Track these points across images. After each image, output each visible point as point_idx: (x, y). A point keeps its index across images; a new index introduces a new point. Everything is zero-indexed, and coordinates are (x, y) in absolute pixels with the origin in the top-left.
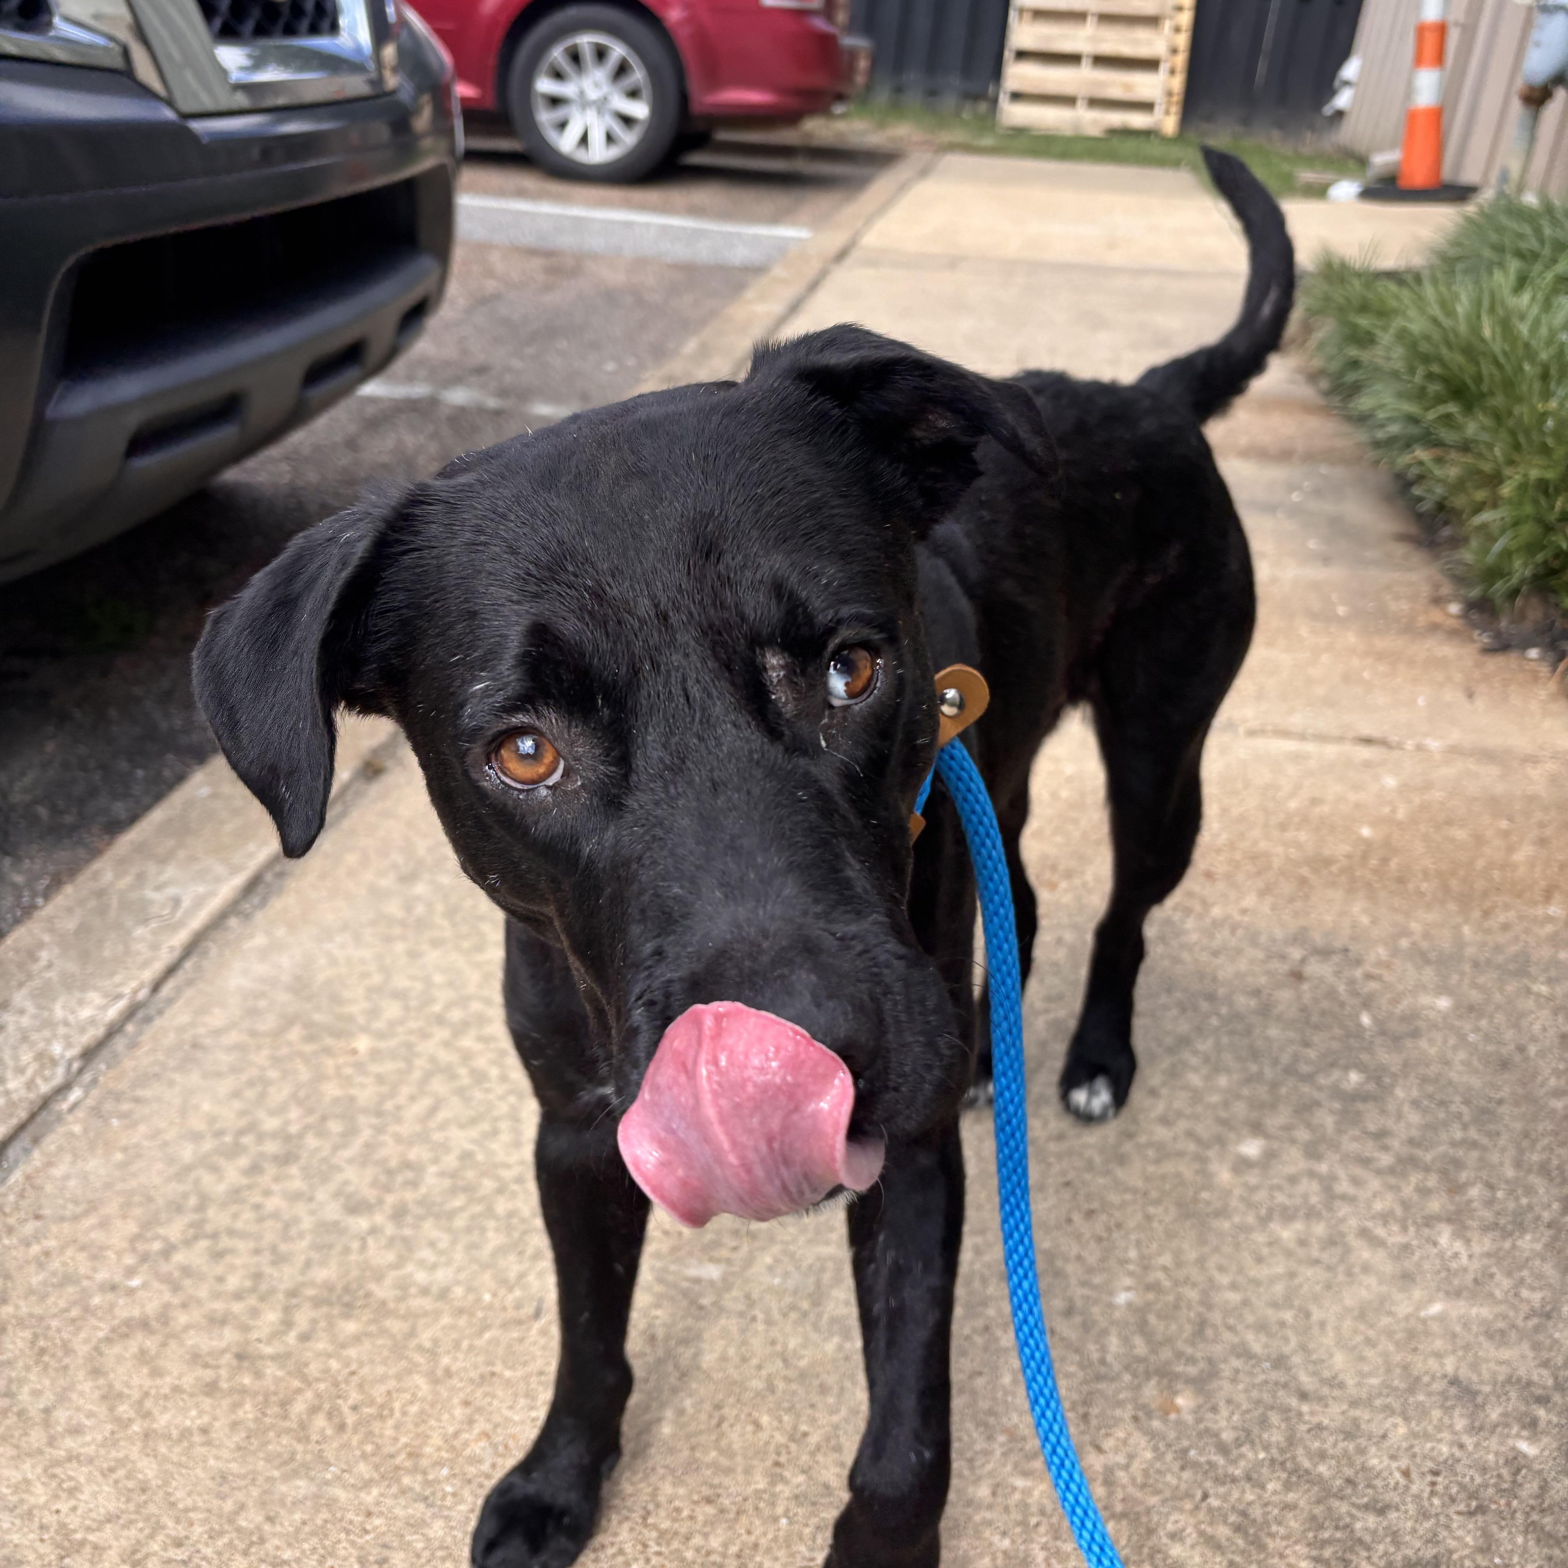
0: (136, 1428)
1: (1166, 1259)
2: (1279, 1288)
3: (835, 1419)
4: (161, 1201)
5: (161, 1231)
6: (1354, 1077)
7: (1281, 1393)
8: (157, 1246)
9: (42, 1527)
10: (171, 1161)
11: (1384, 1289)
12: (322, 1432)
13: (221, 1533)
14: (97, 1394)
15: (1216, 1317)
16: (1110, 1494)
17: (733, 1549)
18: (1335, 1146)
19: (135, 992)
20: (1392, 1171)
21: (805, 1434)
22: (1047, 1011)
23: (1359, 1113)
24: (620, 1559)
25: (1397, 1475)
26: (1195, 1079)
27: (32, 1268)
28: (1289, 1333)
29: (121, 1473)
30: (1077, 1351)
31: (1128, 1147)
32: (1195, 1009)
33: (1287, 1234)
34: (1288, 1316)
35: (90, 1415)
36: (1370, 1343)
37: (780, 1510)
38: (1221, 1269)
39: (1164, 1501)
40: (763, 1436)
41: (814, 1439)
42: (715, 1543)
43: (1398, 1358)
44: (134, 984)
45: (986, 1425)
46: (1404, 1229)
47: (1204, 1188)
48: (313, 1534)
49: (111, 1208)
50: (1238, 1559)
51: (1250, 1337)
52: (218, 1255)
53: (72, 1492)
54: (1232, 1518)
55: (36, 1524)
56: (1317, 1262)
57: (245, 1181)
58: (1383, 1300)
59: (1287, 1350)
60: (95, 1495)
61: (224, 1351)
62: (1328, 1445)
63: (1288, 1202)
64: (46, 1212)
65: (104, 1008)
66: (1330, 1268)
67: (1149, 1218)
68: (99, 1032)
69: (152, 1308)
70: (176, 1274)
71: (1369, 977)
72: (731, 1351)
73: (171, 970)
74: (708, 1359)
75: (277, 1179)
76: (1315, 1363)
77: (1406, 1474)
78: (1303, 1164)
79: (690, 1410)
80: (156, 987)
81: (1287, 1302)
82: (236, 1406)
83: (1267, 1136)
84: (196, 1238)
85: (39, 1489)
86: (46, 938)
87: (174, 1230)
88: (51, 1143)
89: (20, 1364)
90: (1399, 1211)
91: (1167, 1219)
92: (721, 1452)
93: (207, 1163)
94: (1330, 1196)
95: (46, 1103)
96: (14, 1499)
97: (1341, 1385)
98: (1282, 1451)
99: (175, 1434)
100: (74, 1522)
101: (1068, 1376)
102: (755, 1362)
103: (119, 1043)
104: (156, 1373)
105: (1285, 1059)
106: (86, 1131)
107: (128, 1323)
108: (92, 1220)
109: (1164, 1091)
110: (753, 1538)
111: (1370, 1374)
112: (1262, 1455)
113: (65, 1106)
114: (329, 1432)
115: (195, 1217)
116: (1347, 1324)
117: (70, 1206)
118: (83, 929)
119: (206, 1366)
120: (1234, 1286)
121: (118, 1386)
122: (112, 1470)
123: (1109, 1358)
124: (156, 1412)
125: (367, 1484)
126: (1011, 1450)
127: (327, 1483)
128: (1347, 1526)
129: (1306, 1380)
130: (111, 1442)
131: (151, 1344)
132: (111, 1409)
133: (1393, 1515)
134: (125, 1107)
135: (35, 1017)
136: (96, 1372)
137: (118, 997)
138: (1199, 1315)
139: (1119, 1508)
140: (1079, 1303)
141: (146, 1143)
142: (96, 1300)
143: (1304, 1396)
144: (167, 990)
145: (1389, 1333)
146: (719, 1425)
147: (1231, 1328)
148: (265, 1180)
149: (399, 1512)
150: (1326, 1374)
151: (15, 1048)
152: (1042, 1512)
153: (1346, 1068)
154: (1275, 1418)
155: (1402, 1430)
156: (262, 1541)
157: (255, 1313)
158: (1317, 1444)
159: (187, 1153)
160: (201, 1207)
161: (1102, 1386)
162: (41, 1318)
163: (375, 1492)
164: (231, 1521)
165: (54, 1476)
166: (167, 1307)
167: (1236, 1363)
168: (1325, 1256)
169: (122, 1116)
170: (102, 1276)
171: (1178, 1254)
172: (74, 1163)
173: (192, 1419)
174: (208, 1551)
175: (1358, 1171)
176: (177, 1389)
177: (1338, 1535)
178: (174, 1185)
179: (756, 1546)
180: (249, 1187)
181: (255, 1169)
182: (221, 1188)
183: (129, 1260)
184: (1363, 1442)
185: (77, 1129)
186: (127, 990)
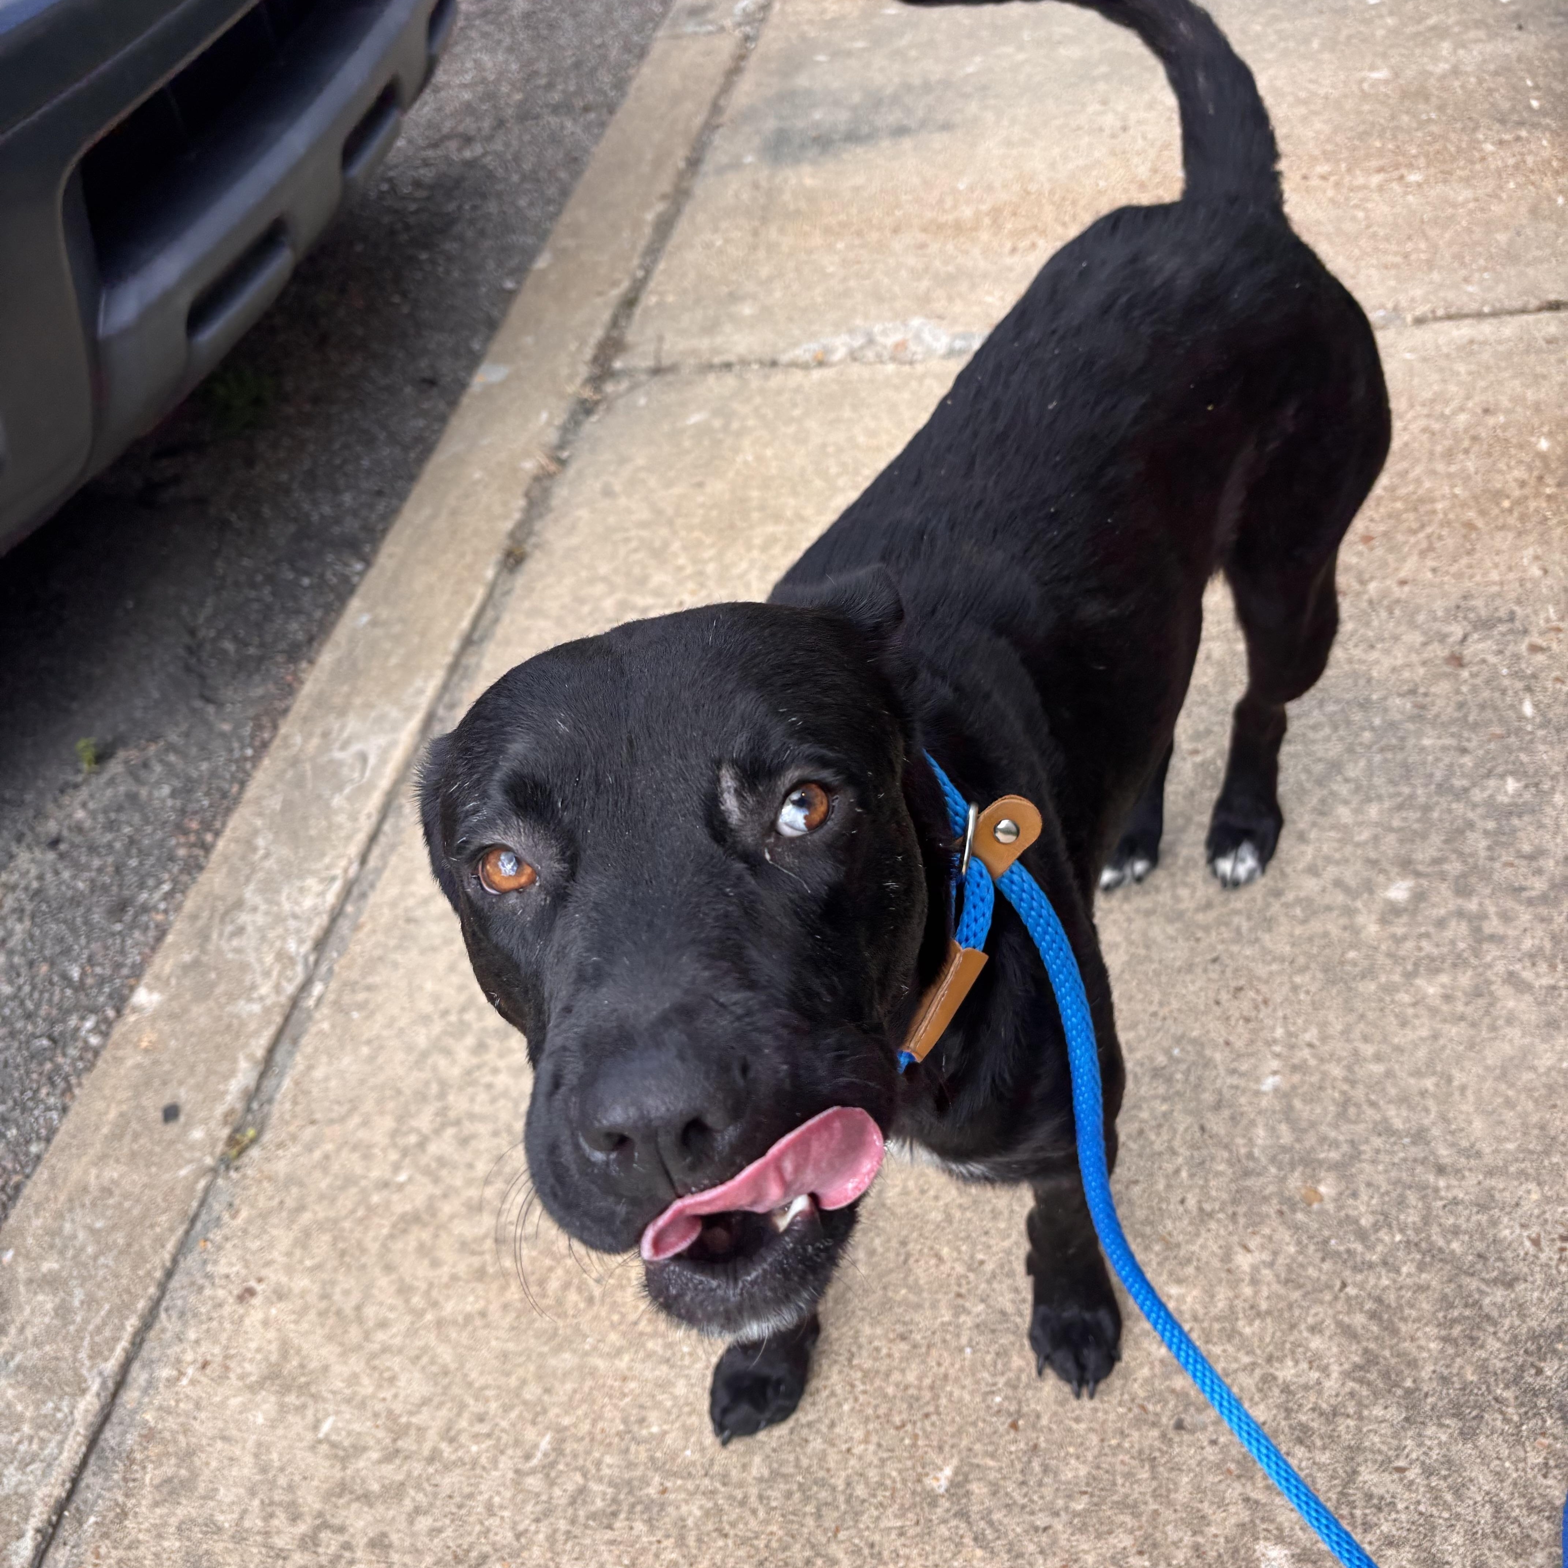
0: (429, 1317)
1: (1311, 1035)
2: (1422, 1053)
3: (1006, 1244)
4: (408, 1092)
5: (414, 1123)
6: (1511, 785)
7: (1419, 1169)
8: (413, 1139)
9: (376, 1415)
10: (409, 1048)
11: (1527, 1040)
12: (576, 1305)
13: (511, 1407)
14: (393, 1288)
15: (1359, 1093)
16: (1256, 1293)
17: (927, 1382)
18: (1486, 876)
19: (346, 871)
20: (1544, 899)
21: (982, 1263)
22: (1195, 752)
23: (1514, 831)
24: (833, 1401)
25: (1528, 1244)
26: (1344, 814)
27: (317, 1174)
28: (1431, 1103)
29: (425, 1360)
30: (1226, 1147)
31: (1276, 907)
32: (1348, 723)
33: (1431, 989)
34: (1429, 1083)
35: (392, 1308)
36: (1509, 1104)
37: (964, 1340)
38: (1366, 1039)
39: (1305, 1296)
40: (945, 1268)
41: (989, 1267)
42: (911, 1377)
43: (1535, 1119)
44: (343, 863)
45: (1143, 1236)
46: (1553, 967)
47: (1352, 946)
48: (583, 1401)
49: (368, 1105)
50: (1372, 1346)
51: (1392, 1112)
52: (464, 1141)
53: (392, 1380)
54: (1369, 1305)
55: (369, 1414)
56: (1462, 1018)
57: (475, 1061)
58: (1526, 1052)
59: (1426, 1122)
60: (409, 1381)
61: (485, 1237)
62: (1461, 1221)
63: (1435, 952)
64: (318, 1116)
65: (322, 894)
66: (1474, 1025)
67: (1295, 988)
68: (323, 920)
69: (420, 1201)
70: (434, 1165)
71: (1535, 649)
72: (911, 1184)
73: (373, 838)
74: (892, 1195)
75: (501, 1055)
76: (1452, 1133)
77: (1536, 1242)
78: (1454, 903)
79: (880, 1250)
80: (363, 860)
81: (1429, 1068)
82: (504, 1288)
83: (1418, 874)
84: (443, 1126)
85: (365, 1381)
86: (259, 823)
87: (424, 1121)
88: (308, 1043)
89: (329, 1266)
90: (1548, 945)
91: (1313, 989)
92: (910, 1288)
93: (439, 1047)
94: (1479, 937)
95: (295, 1002)
96: (348, 1392)
97: (1479, 1155)
98: (1417, 1231)
99: (460, 1319)
100: (398, 1407)
101: (1218, 1174)
102: (932, 1193)
103: (344, 926)
104: (435, 1264)
105: (1439, 775)
106: (333, 1027)
107: (403, 1217)
108: (356, 1120)
109: (1313, 835)
110: (942, 1370)
111: (1507, 1139)
112: (1398, 1238)
113: (311, 1002)
114: (582, 1305)
115: (439, 1104)
116: (1489, 1084)
117: (336, 1107)
118: (288, 806)
119: (473, 1253)
120: (1378, 1058)
121: (408, 1279)
122: (418, 1358)
123: (1256, 1152)
124: (441, 1299)
125: (618, 1352)
126: (1166, 1258)
127: (586, 1354)
128: (1476, 1302)
129: (1444, 1153)
130: (412, 1332)
131: (425, 1235)
132: (407, 1301)
133: (1520, 1287)
134: (361, 996)
135: (267, 913)
136: (388, 1268)
137: (333, 879)
138: (1343, 1093)
139: (1264, 1306)
140: (1227, 1094)
141: (385, 1033)
142: (375, 1199)
143: (1441, 1170)
144: (373, 861)
145: (1529, 1090)
146: (905, 1261)
147: (1373, 1104)
148: (490, 1057)
149: (647, 1374)
150: (1464, 1143)
151: (257, 950)
152: (1195, 1318)
153: (1502, 777)
154: (1412, 1198)
155: (1535, 1196)
156: (545, 1411)
157: (504, 1197)
158: (1451, 1221)
159: (422, 1039)
160: (442, 1095)
161: (1249, 1182)
162: (336, 1221)
163: (626, 1358)
164: (518, 1395)
165: (374, 1368)
166: (431, 1198)
167: (1377, 1142)
168: (1469, 1010)
169: (361, 1006)
170: (375, 1174)
171: (1323, 1025)
172: (330, 1063)
173: (471, 1305)
174: (504, 1424)
175: (1509, 903)
176: (454, 1278)
177: (1467, 1313)
178: (416, 1074)
179: (946, 1377)
180: (479, 1067)
181: (481, 1047)
182: (456, 1071)
183: (394, 1156)
184: (1496, 1212)
185: (325, 1026)
186: (338, 872)
